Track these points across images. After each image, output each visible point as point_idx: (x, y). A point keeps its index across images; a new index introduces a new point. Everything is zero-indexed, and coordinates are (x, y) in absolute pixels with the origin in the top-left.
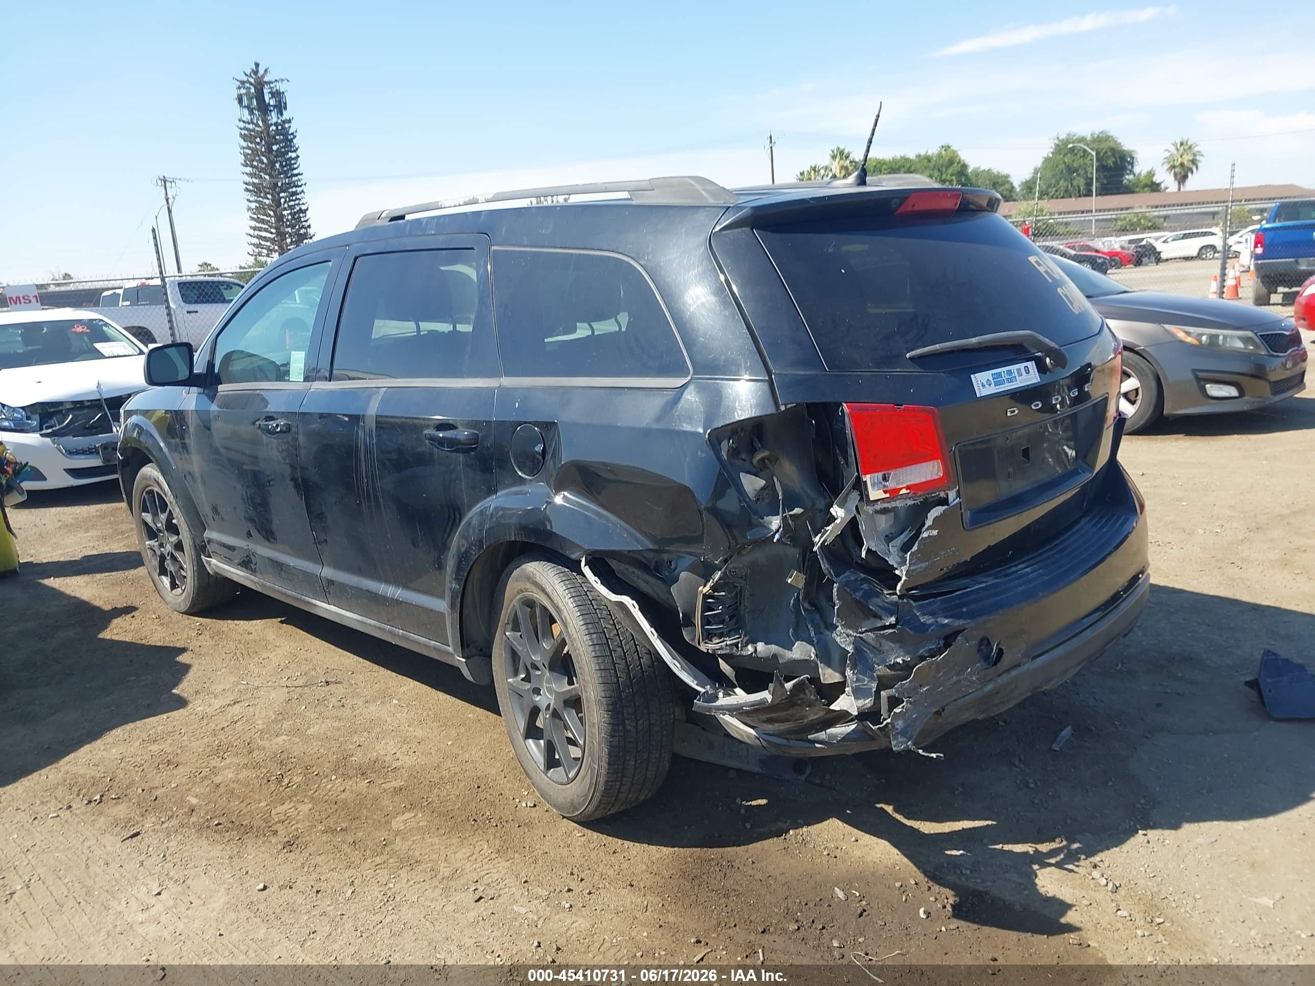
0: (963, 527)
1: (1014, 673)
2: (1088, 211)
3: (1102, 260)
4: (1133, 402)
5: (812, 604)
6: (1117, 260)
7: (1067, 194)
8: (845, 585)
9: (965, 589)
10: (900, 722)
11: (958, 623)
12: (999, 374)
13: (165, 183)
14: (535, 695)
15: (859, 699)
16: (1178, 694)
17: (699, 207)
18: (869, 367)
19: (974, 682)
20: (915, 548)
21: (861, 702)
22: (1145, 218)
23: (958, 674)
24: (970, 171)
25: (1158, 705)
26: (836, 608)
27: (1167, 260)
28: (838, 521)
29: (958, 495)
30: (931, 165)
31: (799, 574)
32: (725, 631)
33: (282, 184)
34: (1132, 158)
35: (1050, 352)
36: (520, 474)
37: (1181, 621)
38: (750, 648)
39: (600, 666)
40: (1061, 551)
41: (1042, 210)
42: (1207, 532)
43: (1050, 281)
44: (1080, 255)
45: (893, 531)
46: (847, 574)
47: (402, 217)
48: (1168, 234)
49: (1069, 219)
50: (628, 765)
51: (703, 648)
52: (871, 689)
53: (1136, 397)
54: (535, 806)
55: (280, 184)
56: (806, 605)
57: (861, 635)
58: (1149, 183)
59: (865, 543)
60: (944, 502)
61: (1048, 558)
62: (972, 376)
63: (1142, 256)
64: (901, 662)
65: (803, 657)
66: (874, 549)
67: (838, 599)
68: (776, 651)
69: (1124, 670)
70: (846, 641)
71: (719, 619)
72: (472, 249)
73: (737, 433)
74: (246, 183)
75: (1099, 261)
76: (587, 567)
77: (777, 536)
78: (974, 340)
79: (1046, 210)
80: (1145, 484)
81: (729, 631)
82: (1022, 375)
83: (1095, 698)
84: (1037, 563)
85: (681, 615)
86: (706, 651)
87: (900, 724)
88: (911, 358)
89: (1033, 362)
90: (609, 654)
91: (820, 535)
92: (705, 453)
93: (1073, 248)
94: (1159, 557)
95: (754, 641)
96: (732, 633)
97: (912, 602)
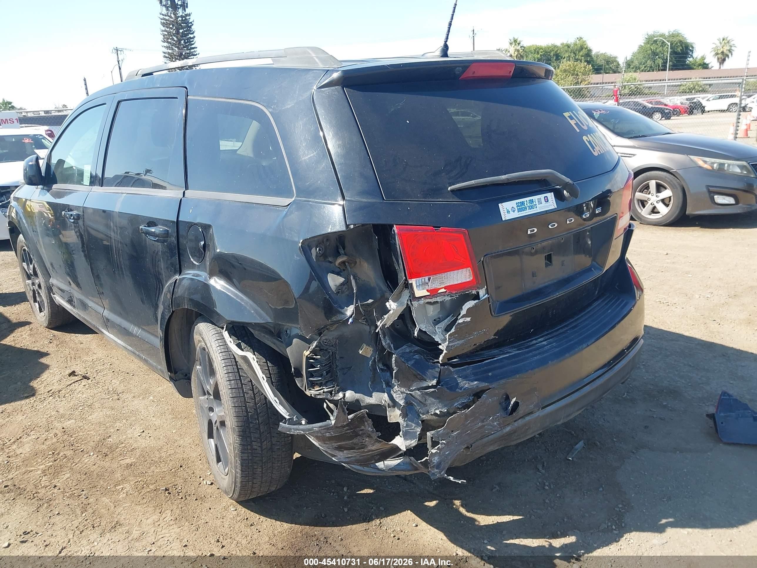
0: (492, 314)
1: (528, 418)
2: (663, 80)
3: (668, 111)
4: (667, 205)
5: (384, 365)
6: (676, 111)
7: (651, 69)
8: (401, 356)
9: (493, 358)
10: (436, 458)
11: (484, 385)
12: (523, 203)
13: (117, 51)
14: (211, 412)
15: (407, 440)
16: (661, 419)
17: (310, 69)
18: (418, 197)
19: (495, 426)
20: (453, 330)
21: (408, 443)
22: (698, 85)
23: (483, 421)
24: (593, 54)
25: (646, 426)
26: (394, 372)
27: (709, 111)
28: (391, 312)
29: (487, 292)
30: (570, 50)
31: (368, 347)
32: (324, 382)
33: (185, 53)
34: (693, 47)
35: (566, 186)
36: (192, 260)
37: (673, 362)
38: (341, 395)
39: (234, 404)
40: (575, 327)
41: (635, 79)
42: (701, 297)
43: (578, 131)
44: (655, 107)
45: (441, 316)
46: (405, 347)
47: (151, 74)
48: (709, 96)
49: (652, 85)
50: (257, 471)
51: (308, 393)
52: (416, 432)
53: (669, 202)
54: (212, 484)
55: (184, 53)
56: (381, 366)
57: (411, 393)
58: (702, 63)
59: (417, 326)
60: (476, 297)
61: (561, 334)
62: (499, 205)
63: (693, 109)
64: (439, 413)
65: (377, 403)
66: (424, 330)
67: (395, 366)
68: (358, 398)
69: (628, 397)
70: (400, 397)
71: (318, 373)
72: (177, 98)
73: (323, 242)
74: (164, 53)
75: (666, 111)
76: (227, 331)
77: (350, 320)
78: (504, 177)
79: (638, 79)
80: (667, 261)
81: (326, 382)
82: (541, 203)
83: (604, 419)
84: (551, 338)
85: (293, 370)
86: (310, 395)
87: (436, 460)
88: (452, 191)
89: (553, 193)
90: (242, 395)
91: (380, 321)
92: (299, 257)
93: (651, 103)
94: (666, 314)
95: (344, 390)
96: (329, 383)
97: (451, 368)
